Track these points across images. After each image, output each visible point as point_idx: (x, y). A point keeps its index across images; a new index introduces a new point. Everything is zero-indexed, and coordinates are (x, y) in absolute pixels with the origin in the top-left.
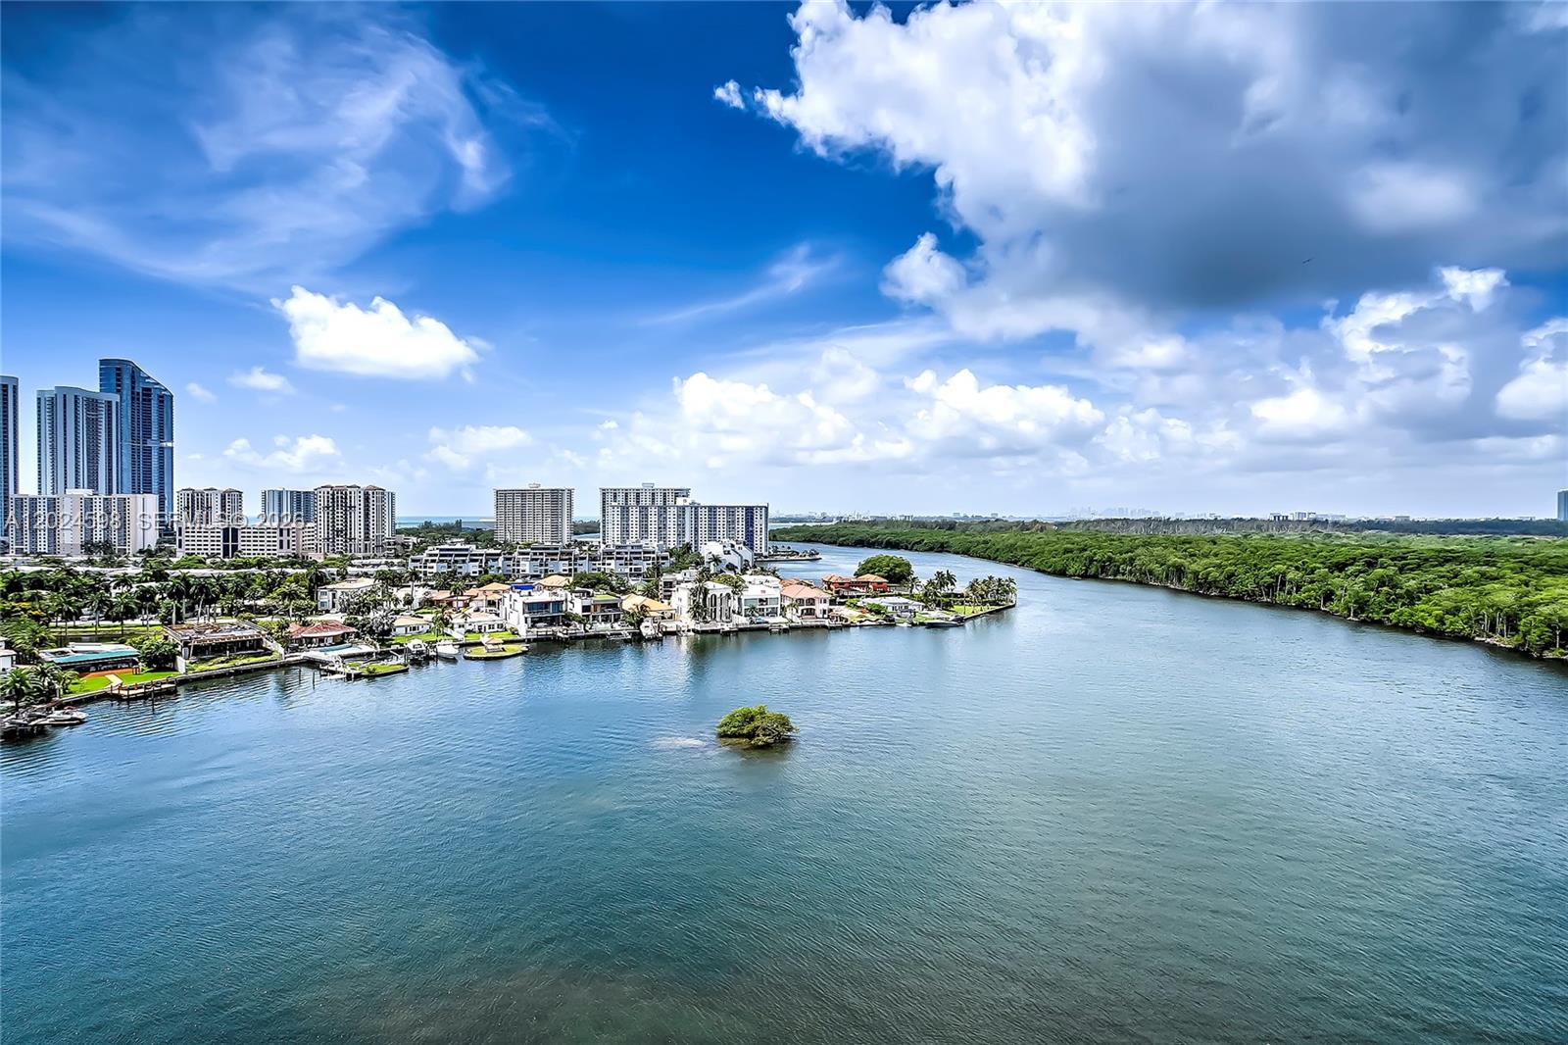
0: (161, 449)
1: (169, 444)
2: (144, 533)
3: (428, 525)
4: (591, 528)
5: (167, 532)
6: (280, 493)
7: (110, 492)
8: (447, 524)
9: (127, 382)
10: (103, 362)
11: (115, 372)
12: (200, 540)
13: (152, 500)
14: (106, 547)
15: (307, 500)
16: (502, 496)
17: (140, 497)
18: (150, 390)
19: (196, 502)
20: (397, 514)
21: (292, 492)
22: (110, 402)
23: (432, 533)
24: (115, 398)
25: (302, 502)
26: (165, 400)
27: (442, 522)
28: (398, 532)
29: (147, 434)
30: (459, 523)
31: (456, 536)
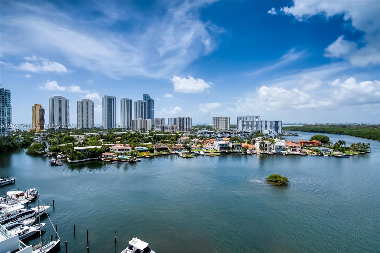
0: (152, 111)
1: (153, 110)
2: (149, 127)
3: (198, 125)
4: (234, 126)
5: (153, 126)
6: (171, 119)
7: (144, 119)
8: (202, 125)
9: (147, 98)
10: (144, 95)
11: (146, 97)
12: (158, 128)
13: (151, 120)
14: (144, 129)
15: (176, 120)
16: (214, 119)
17: (149, 120)
18: (150, 99)
19: (157, 121)
20: (192, 123)
21: (173, 119)
22: (144, 102)
23: (200, 127)
24: (145, 101)
25: (175, 121)
26: (153, 101)
28: (193, 127)
29: (150, 108)
30: (205, 125)
31: (204, 128)
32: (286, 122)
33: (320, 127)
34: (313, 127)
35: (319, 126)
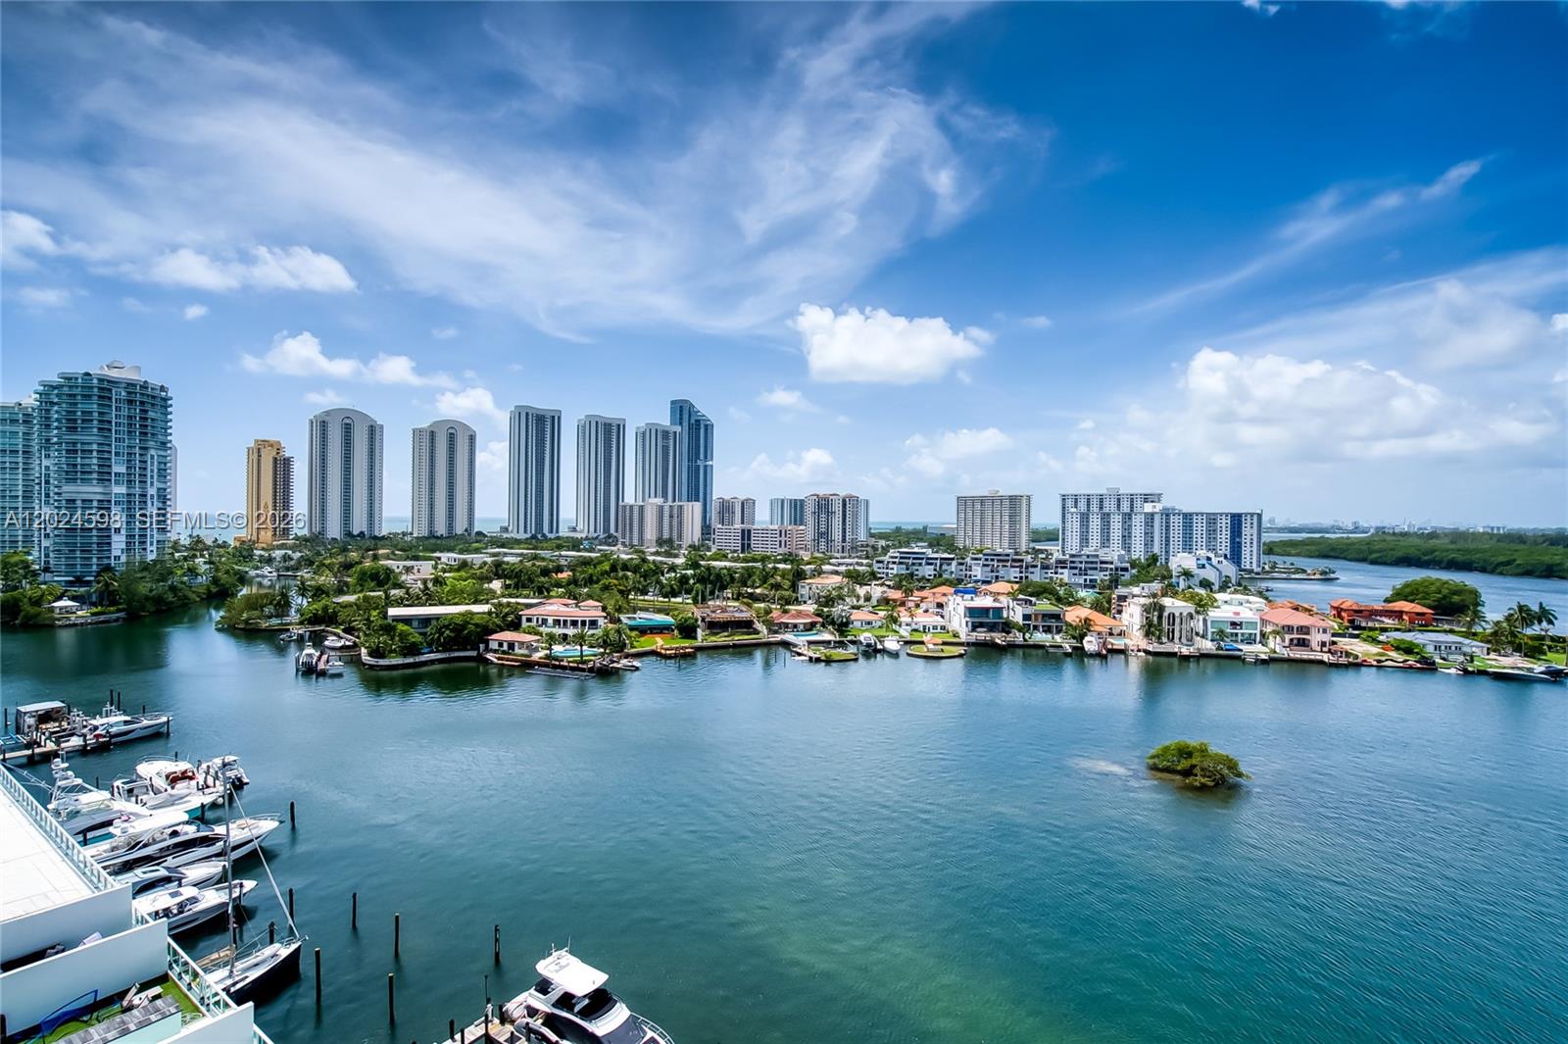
0: (706, 466)
1: (710, 463)
2: (692, 533)
3: (898, 530)
4: (1051, 536)
5: (707, 530)
6: (783, 501)
7: (674, 501)
8: (915, 529)
9: (686, 417)
10: (673, 402)
11: (682, 410)
12: (727, 537)
13: (698, 506)
14: (670, 541)
15: (802, 507)
16: (963, 502)
17: (690, 504)
18: (699, 421)
19: (726, 508)
20: (871, 520)
21: (791, 500)
22: (675, 433)
23: (900, 537)
24: (678, 429)
25: (797, 506)
26: (709, 428)
27: (910, 528)
28: (872, 536)
29: (698, 457)
30: (925, 528)
31: (921, 540)
32: (1292, 520)
33: (1452, 542)
34: (1417, 541)
35: (1447, 541)
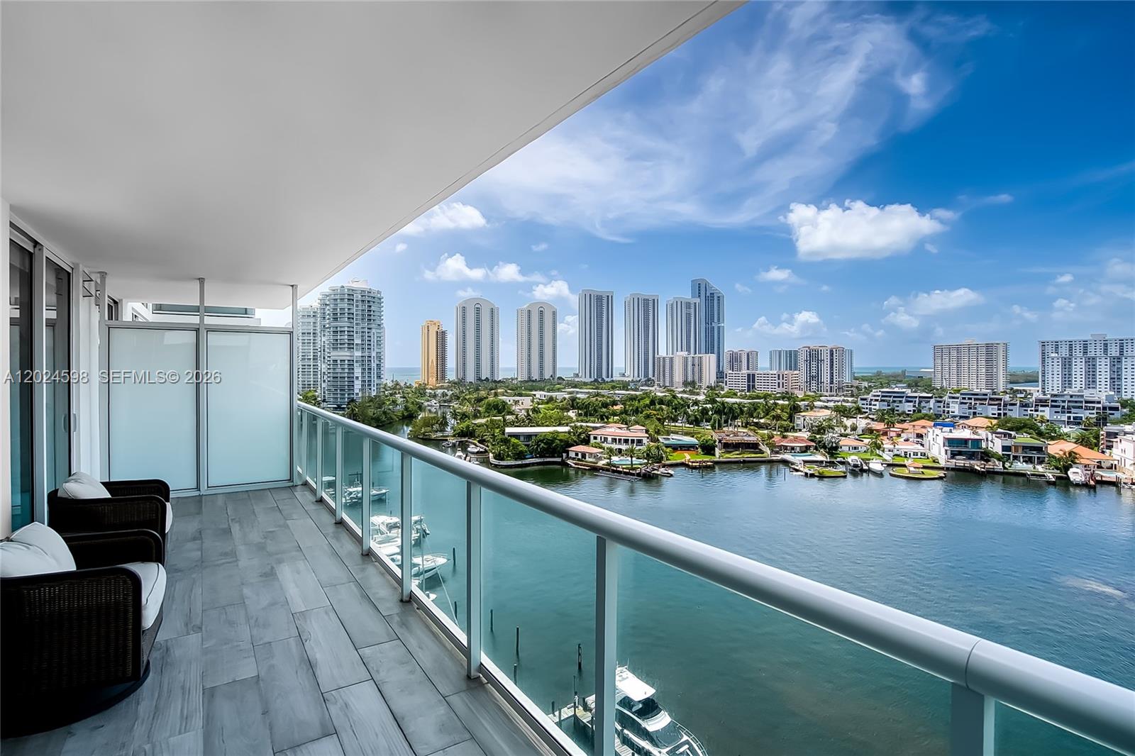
0: (719, 327)
1: (723, 325)
2: (710, 377)
3: (879, 374)
5: (720, 375)
6: (780, 352)
7: (695, 353)
8: (894, 373)
9: (703, 291)
10: (693, 282)
11: (699, 287)
12: (737, 380)
13: (713, 357)
14: (693, 383)
15: (796, 356)
17: (708, 355)
18: (713, 294)
19: (735, 359)
20: (854, 365)
21: (786, 351)
22: (695, 303)
23: (880, 379)
24: (697, 300)
25: (792, 357)
26: (720, 298)
27: (889, 372)
28: (856, 379)
29: (713, 320)
30: (904, 372)
31: (900, 382)
